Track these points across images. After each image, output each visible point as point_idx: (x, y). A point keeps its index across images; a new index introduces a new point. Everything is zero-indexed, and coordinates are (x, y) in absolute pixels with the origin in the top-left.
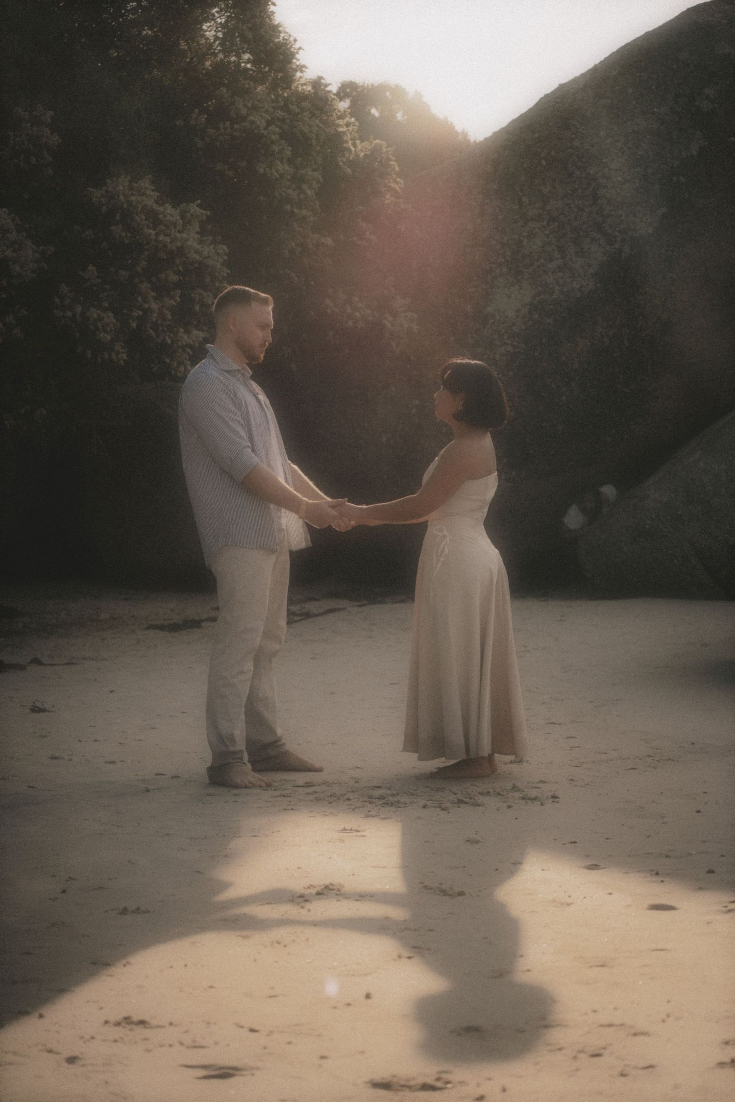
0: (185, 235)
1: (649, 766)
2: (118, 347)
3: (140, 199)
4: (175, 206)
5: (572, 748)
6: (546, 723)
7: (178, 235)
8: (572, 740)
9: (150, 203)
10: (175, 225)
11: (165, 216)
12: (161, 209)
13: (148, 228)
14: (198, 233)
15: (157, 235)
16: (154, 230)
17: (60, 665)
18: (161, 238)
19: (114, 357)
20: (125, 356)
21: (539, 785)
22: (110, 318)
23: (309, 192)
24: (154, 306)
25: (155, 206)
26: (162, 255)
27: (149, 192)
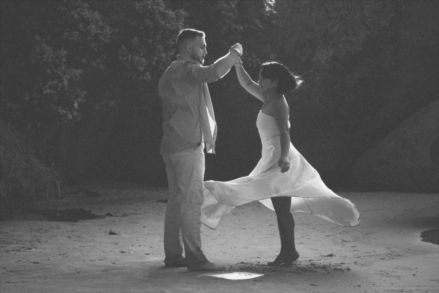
0: (177, 24)
1: (390, 258)
2: (147, 74)
3: (157, 7)
4: (173, 11)
5: (354, 251)
6: (342, 241)
7: (175, 24)
8: (354, 248)
9: (162, 9)
10: (173, 19)
11: (169, 15)
12: (167, 12)
13: (161, 20)
14: (183, 23)
15: (165, 23)
16: (164, 21)
17: (119, 216)
18: (167, 25)
19: (145, 78)
20: (150, 78)
21: (341, 265)
22: (143, 60)
23: (233, 6)
24: (163, 55)
25: (165, 11)
26: (167, 33)
27: (162, 4)
